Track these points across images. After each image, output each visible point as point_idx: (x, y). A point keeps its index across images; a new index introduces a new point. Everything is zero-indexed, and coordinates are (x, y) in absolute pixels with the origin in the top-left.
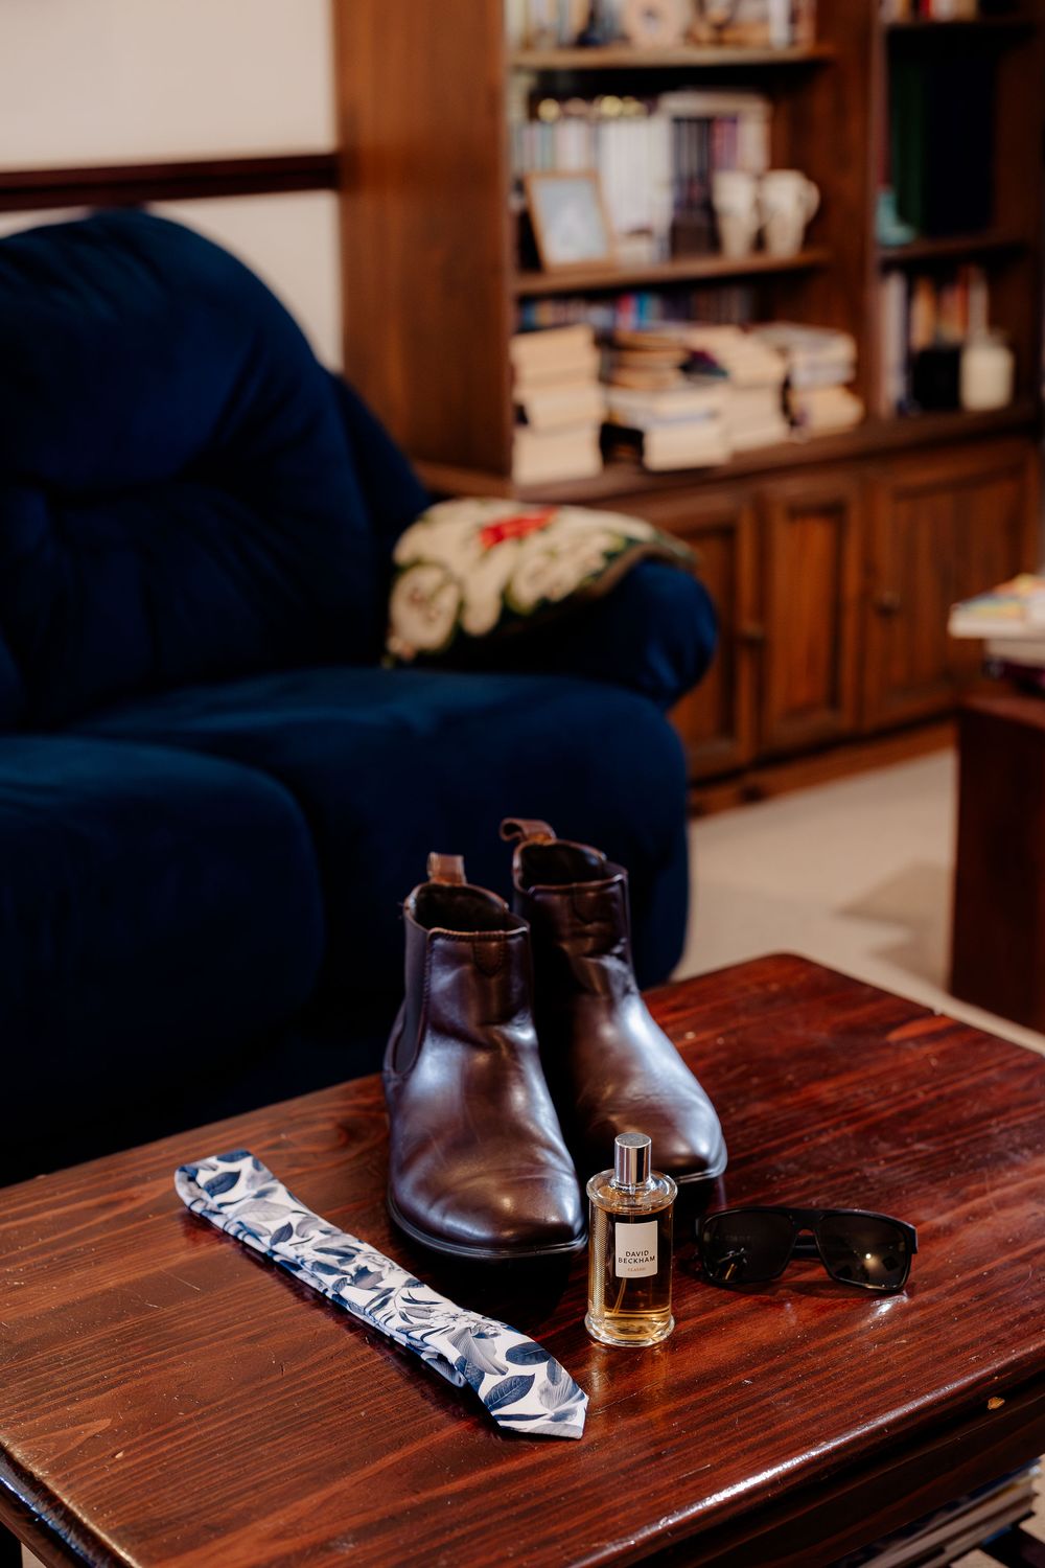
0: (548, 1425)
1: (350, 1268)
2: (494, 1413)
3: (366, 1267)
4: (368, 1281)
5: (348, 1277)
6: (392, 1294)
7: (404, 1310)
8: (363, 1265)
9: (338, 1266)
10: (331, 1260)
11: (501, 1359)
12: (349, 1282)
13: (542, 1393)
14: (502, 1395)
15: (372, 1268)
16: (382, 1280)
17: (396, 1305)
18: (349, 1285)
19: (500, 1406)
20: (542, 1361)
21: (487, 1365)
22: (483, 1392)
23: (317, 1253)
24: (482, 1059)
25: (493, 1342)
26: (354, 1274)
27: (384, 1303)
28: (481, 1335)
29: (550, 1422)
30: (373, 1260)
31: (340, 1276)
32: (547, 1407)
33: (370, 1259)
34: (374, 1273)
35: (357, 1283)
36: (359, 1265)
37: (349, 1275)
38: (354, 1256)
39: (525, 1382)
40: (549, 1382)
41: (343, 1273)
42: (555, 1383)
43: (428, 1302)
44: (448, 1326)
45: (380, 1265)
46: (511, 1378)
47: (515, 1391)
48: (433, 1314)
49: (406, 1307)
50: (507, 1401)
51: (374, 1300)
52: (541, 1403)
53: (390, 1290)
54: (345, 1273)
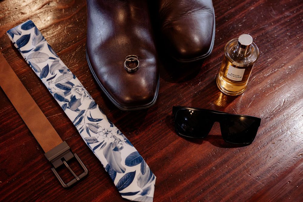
1: (68, 98)
2: (121, 192)
3: (75, 96)
4: (75, 105)
5: (68, 103)
6: (84, 115)
7: (88, 125)
9: (64, 96)
10: (62, 92)
11: (123, 164)
12: (68, 106)
13: (138, 180)
14: (123, 183)
15: (77, 97)
16: (81, 105)
18: (68, 108)
19: (122, 189)
20: (139, 164)
21: (118, 168)
22: (116, 182)
23: (56, 87)
25: (120, 153)
26: (70, 100)
27: (81, 120)
28: (116, 149)
29: (141, 196)
30: (78, 91)
31: (64, 102)
32: (140, 187)
33: (77, 90)
34: (77, 100)
35: (70, 107)
36: (72, 95)
37: (68, 102)
38: (70, 89)
39: (132, 175)
40: (141, 174)
41: (65, 101)
42: (144, 173)
43: (97, 120)
44: (104, 141)
45: (80, 94)
46: (127, 174)
47: (128, 181)
48: (99, 130)
49: (88, 124)
50: (125, 186)
51: (76, 118)
52: (138, 185)
53: (83, 112)
54: (66, 101)
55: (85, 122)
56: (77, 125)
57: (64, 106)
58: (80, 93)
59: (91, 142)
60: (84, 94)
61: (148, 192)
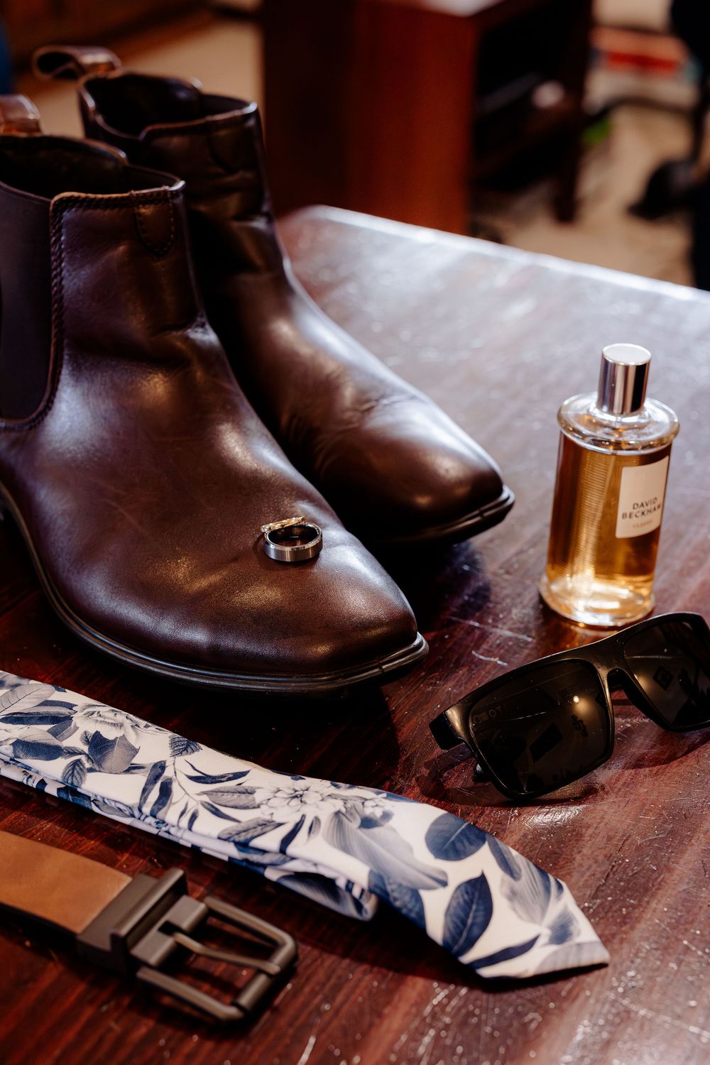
0: (555, 953)
1: (74, 741)
2: (467, 958)
3: (97, 733)
4: (115, 757)
5: (83, 758)
6: (168, 773)
7: (206, 798)
8: (92, 731)
9: (54, 741)
10: (39, 733)
11: (427, 860)
12: (87, 765)
13: (511, 901)
14: (464, 923)
15: (109, 733)
16: (136, 751)
17: (187, 795)
18: (91, 770)
19: (471, 942)
20: (479, 847)
21: (414, 876)
22: (436, 927)
23: (9, 726)
24: (157, 387)
25: (394, 830)
26: (86, 749)
27: (166, 791)
28: (367, 823)
29: (554, 948)
30: (100, 719)
31: (66, 758)
32: (532, 920)
33: (95, 715)
34: (114, 741)
35: (100, 765)
36: (85, 733)
37: (80, 754)
38: (68, 718)
39: (477, 890)
40: (507, 878)
41: (69, 753)
42: (515, 875)
43: (231, 776)
44: (304, 816)
45: (114, 725)
46: (459, 887)
47: (477, 910)
48: (259, 797)
49: (204, 793)
50: (476, 931)
51: (145, 791)
52: (520, 917)
53: (160, 767)
54: (72, 752)
55: (186, 793)
56: (160, 809)
57: (73, 769)
58: (110, 721)
59: (255, 834)
60: (129, 721)
61: (572, 928)
